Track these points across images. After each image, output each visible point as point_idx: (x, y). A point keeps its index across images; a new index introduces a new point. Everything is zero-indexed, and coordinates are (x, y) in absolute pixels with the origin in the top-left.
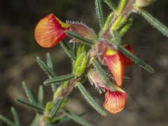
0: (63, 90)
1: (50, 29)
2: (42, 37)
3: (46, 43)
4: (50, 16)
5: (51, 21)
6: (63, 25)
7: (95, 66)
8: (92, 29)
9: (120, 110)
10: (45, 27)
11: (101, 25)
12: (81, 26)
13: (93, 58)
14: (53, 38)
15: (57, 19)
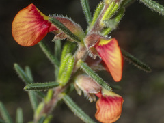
0: (46, 106)
1: (31, 22)
2: (21, 32)
3: (26, 41)
4: (30, 6)
5: (31, 12)
6: (46, 18)
7: (84, 69)
8: (78, 25)
9: (116, 119)
10: (24, 20)
11: (88, 20)
12: (66, 20)
13: (80, 61)
14: (34, 34)
15: (39, 11)
